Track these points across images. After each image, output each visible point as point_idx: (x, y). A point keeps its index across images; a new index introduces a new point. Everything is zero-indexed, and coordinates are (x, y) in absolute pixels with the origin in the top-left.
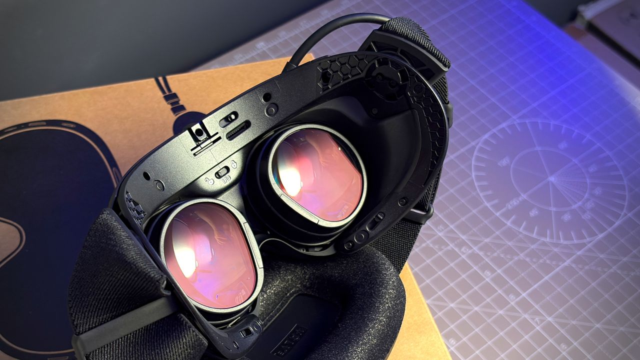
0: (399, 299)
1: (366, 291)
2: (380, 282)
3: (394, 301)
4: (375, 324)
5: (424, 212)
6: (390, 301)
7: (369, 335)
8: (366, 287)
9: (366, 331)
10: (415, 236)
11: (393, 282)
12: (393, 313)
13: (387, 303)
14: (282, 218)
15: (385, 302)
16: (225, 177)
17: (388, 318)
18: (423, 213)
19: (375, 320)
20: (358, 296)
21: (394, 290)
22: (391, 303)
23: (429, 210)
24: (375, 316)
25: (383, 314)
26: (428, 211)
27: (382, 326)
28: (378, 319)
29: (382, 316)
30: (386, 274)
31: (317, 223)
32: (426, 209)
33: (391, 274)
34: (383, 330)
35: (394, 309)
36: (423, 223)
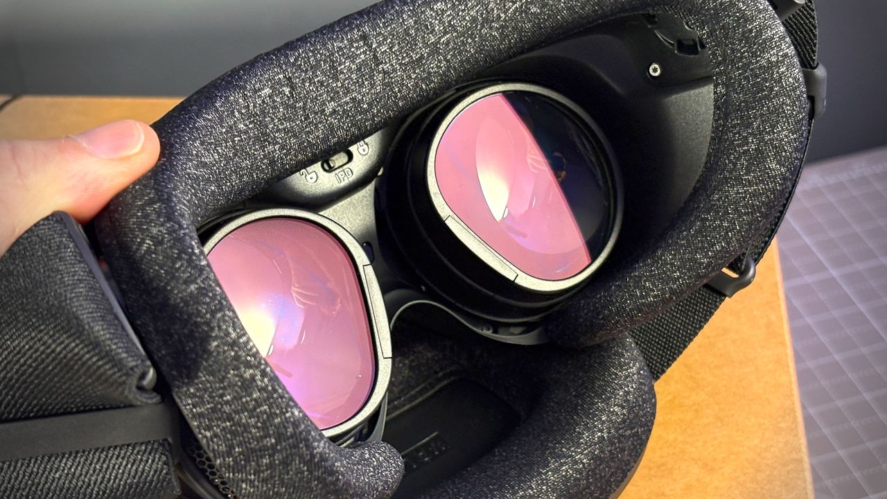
0: (632, 429)
1: (568, 398)
2: (600, 386)
3: (617, 430)
4: (562, 465)
5: (737, 273)
6: (609, 429)
7: (542, 483)
8: (572, 390)
9: (540, 474)
10: (706, 315)
11: (628, 393)
12: (610, 451)
13: (601, 431)
14: (450, 265)
15: (595, 426)
16: (341, 169)
17: (595, 458)
18: (735, 275)
19: (564, 457)
20: (552, 404)
21: (623, 408)
22: (609, 433)
23: (747, 269)
24: (569, 449)
25: (585, 449)
26: (743, 273)
27: (579, 472)
28: (571, 456)
29: (582, 453)
30: (616, 374)
31: (512, 279)
32: (739, 269)
33: (627, 377)
34: (576, 479)
35: (612, 444)
36: (728, 293)
